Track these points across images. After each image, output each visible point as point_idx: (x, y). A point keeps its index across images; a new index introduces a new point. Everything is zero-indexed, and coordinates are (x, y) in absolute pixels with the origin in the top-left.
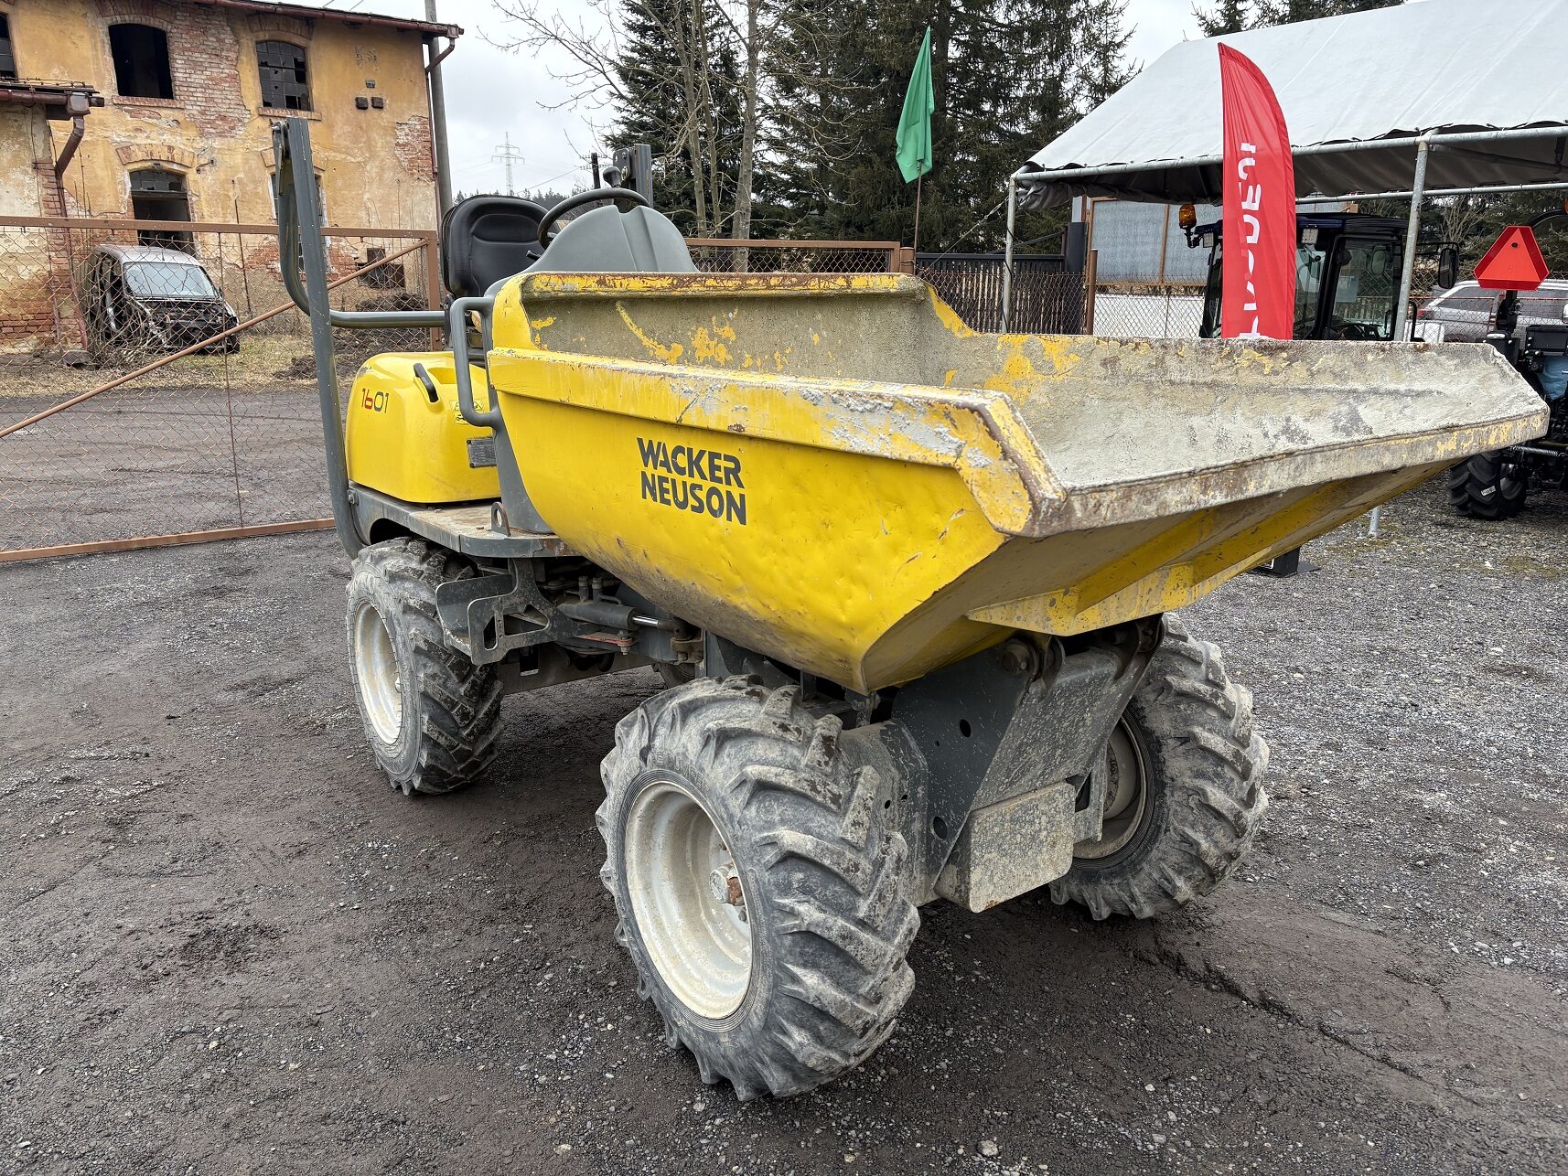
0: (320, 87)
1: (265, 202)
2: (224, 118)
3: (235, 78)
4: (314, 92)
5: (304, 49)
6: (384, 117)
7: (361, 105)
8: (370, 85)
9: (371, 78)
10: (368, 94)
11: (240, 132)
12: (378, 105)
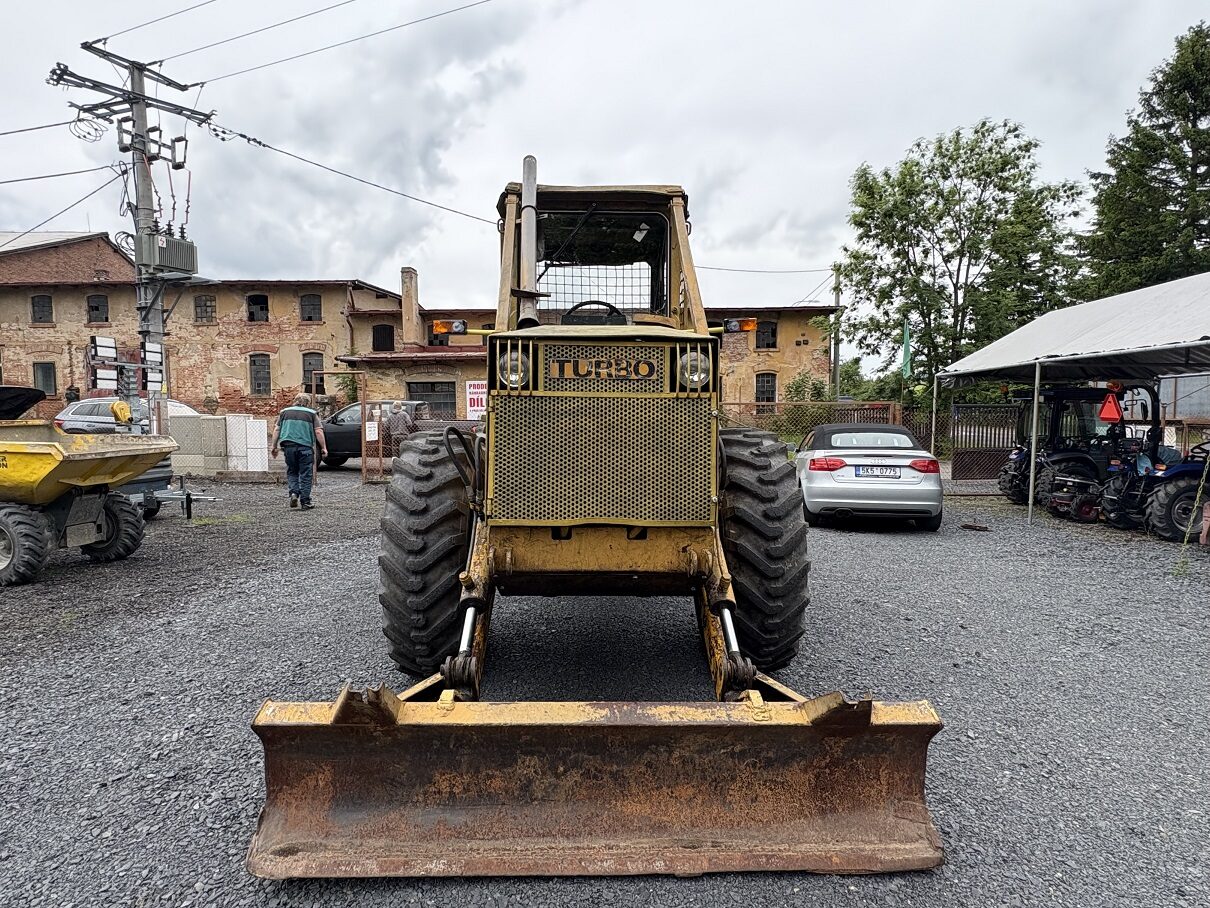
0: (780, 339)
1: (753, 387)
2: (739, 354)
3: (746, 338)
4: (778, 340)
5: (776, 324)
6: (808, 348)
7: (798, 344)
8: (803, 335)
9: (803, 332)
10: (801, 339)
11: (746, 359)
12: (806, 343)
